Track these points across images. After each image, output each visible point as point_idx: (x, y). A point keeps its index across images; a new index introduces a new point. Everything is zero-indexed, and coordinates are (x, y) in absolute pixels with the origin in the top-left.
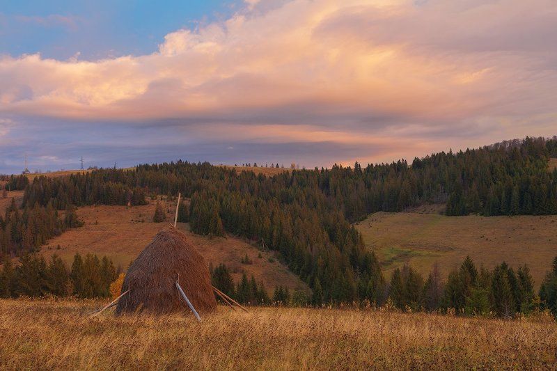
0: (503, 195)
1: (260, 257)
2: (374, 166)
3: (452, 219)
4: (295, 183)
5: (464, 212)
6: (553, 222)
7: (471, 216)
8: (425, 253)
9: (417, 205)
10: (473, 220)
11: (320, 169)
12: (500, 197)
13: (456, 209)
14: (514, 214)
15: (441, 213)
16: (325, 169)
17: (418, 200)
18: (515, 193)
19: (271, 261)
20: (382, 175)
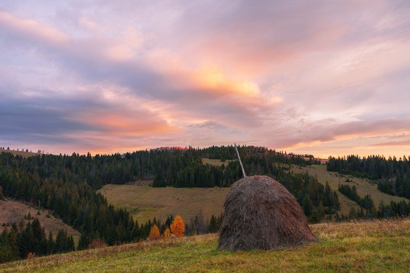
0: (186, 176)
1: (39, 214)
2: (100, 155)
3: (157, 189)
4: (45, 163)
5: (164, 185)
6: (211, 191)
7: (168, 188)
8: (147, 209)
9: (134, 181)
10: (169, 190)
11: (63, 155)
12: (184, 177)
13: (159, 183)
14: (191, 187)
15: (150, 186)
16: (66, 155)
17: (134, 177)
18: (192, 176)
19: (48, 217)
20: (108, 161)
